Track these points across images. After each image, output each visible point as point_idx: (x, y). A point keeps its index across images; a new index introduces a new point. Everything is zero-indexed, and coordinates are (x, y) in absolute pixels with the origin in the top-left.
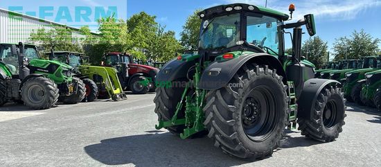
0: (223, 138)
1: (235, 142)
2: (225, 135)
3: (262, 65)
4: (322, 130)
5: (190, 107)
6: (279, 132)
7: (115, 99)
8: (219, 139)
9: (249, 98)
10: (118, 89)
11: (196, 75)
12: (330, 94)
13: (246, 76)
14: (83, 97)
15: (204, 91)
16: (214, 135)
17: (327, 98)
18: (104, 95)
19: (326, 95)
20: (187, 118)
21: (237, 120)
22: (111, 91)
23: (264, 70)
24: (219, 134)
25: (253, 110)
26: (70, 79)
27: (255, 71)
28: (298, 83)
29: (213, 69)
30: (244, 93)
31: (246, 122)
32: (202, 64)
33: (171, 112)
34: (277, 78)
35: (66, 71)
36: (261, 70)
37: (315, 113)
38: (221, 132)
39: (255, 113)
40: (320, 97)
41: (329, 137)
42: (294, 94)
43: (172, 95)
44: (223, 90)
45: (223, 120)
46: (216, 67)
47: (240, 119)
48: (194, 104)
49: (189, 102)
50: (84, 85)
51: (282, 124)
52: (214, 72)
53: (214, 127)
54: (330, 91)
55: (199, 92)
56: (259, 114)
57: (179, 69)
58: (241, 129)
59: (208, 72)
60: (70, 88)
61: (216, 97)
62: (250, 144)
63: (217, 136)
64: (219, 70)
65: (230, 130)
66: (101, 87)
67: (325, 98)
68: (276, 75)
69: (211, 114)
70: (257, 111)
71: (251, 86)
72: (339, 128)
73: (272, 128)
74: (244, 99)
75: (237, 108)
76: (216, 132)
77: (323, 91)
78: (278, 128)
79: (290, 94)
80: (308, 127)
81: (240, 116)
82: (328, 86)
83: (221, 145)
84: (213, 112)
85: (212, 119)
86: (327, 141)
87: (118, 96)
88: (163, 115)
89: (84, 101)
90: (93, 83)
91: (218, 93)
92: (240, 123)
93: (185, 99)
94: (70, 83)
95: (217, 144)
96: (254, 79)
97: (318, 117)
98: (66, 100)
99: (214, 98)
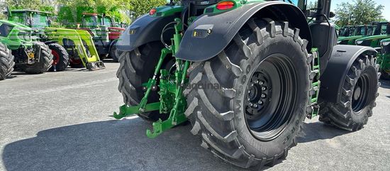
0: (214, 139)
1: (233, 146)
2: (217, 135)
3: (279, 21)
4: (349, 117)
5: (166, 86)
6: (297, 124)
7: (89, 68)
8: (207, 139)
9: (256, 74)
10: (94, 57)
11: (176, 38)
12: (364, 66)
13: (254, 39)
14: (50, 66)
15: (186, 63)
16: (200, 132)
17: (360, 71)
18: (77, 63)
19: (359, 68)
20: (162, 101)
21: (237, 111)
22: (84, 59)
23: (283, 28)
24: (207, 131)
25: (260, 92)
26: (30, 44)
27: (269, 30)
28: (325, 51)
29: (199, 27)
30: (249, 67)
31: (249, 110)
32: (186, 22)
33: (139, 93)
34: (299, 42)
35: (24, 34)
36: (278, 28)
37: (344, 94)
38: (211, 129)
39: (263, 96)
40: (351, 72)
41: (357, 124)
42: (318, 66)
43: (140, 67)
44: (215, 62)
45: (214, 111)
46: (204, 24)
47: (242, 109)
48: (172, 82)
49: (165, 78)
50: (50, 51)
51: (302, 112)
52: (201, 32)
53: (200, 122)
54: (365, 62)
55: (180, 64)
56: (269, 97)
57: (151, 27)
58: (243, 124)
59: (192, 32)
60: (30, 55)
61: (204, 73)
62: (256, 146)
63: (204, 135)
64: (209, 27)
65: (225, 127)
66: (73, 54)
67: (358, 72)
68: (299, 38)
69: (195, 101)
70: (266, 92)
71: (262, 54)
72: (369, 111)
73: (288, 119)
74: (249, 76)
75: (239, 93)
76: (203, 129)
77: (356, 63)
78: (297, 118)
79: (314, 67)
80: (331, 111)
81: (242, 104)
82: (362, 56)
83: (210, 148)
84: (199, 98)
85: (197, 109)
86: (354, 130)
87: (93, 65)
88: (129, 96)
89: (51, 70)
90: (62, 49)
91: (208, 67)
92: (242, 116)
93: (159, 74)
94: (29, 48)
95: (204, 144)
96: (266, 43)
97: (346, 99)
98: (28, 69)
99: (200, 75)
